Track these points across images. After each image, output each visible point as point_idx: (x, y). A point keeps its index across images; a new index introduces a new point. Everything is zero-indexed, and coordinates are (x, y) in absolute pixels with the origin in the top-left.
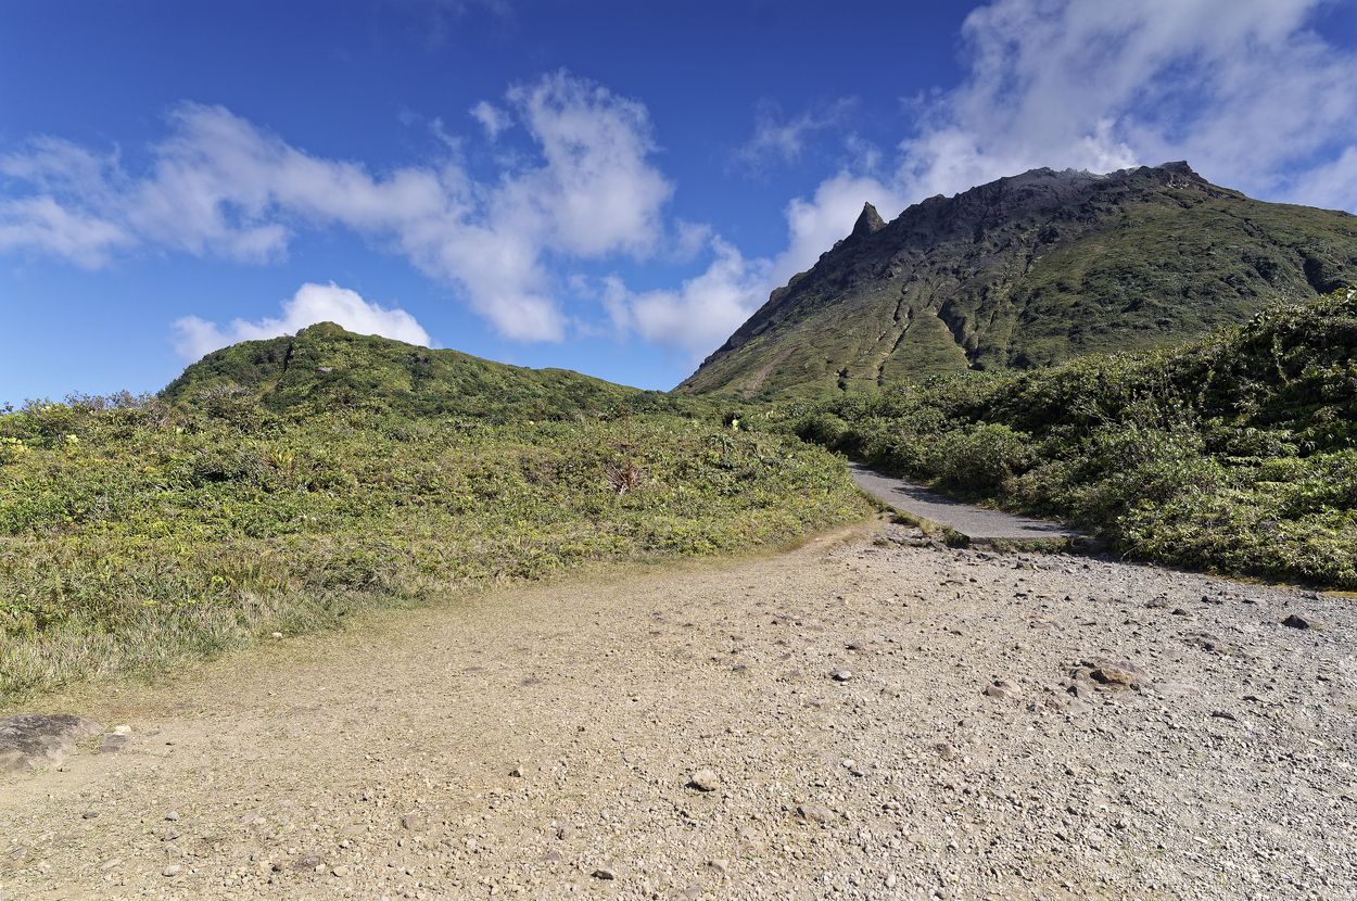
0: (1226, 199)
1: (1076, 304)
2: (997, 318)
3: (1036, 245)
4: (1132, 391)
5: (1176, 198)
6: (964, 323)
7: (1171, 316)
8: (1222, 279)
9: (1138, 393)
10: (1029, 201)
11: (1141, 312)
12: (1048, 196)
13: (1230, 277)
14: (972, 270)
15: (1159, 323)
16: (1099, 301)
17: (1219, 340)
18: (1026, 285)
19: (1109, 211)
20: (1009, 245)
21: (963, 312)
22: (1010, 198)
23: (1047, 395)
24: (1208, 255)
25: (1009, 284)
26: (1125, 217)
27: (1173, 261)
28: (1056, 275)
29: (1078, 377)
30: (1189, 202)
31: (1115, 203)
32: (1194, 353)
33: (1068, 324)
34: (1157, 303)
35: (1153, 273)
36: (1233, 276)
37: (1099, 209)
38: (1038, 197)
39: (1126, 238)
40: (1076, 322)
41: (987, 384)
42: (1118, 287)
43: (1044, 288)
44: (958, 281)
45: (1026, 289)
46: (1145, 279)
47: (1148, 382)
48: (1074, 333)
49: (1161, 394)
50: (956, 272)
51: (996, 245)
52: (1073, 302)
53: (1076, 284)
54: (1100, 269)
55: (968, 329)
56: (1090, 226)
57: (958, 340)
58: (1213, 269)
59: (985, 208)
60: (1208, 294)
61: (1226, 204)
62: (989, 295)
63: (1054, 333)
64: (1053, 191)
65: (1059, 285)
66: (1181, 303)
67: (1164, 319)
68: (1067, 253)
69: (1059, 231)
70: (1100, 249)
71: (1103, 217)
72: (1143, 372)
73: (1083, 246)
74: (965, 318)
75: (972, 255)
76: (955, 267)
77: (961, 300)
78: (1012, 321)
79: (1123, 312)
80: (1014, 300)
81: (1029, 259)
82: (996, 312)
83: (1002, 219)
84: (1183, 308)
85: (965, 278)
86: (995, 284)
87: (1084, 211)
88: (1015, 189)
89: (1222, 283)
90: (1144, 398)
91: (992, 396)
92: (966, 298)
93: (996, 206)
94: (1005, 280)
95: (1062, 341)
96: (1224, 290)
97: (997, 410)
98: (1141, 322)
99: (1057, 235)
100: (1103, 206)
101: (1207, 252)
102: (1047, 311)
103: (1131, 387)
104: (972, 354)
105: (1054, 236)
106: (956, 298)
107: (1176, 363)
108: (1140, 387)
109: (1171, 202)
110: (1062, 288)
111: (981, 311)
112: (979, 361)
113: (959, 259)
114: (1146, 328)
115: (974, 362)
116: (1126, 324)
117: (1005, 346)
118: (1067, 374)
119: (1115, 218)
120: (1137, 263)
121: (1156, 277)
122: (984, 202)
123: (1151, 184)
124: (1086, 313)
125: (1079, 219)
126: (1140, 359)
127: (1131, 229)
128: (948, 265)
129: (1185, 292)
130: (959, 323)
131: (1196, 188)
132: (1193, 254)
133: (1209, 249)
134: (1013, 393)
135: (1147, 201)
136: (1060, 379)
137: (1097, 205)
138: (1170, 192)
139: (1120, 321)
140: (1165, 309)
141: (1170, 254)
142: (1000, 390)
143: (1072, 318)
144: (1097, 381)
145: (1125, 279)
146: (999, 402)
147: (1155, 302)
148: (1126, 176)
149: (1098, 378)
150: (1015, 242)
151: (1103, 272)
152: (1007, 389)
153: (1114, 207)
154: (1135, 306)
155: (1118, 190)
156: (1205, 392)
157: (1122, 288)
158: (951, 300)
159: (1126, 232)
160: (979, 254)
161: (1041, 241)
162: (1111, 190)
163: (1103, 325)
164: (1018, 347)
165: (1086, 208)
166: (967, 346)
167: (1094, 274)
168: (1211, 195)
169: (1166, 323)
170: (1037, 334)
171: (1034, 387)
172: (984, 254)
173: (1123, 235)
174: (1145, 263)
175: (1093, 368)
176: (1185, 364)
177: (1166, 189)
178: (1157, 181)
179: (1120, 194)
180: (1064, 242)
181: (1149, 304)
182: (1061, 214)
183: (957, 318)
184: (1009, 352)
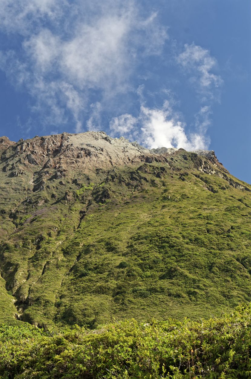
0: (243, 190)
1: (122, 266)
2: (48, 269)
3: (90, 203)
4: (161, 365)
5: (206, 182)
6: (16, 270)
7: (198, 287)
8: (238, 260)
9: (168, 369)
10: (87, 159)
11: (174, 280)
12: (103, 158)
13: (244, 259)
14: (30, 217)
15: (189, 293)
16: (140, 265)
17: (238, 319)
18: (78, 240)
19: (153, 183)
20: (64, 198)
21: (15, 257)
22: (69, 153)
23: (82, 362)
24: (228, 236)
25: (63, 237)
26: (165, 191)
27: (202, 237)
28: (106, 235)
29: (111, 344)
30: (216, 188)
31: (158, 176)
32: (218, 329)
33: (113, 284)
34: (188, 275)
35: (186, 246)
36: (246, 258)
37: (145, 179)
38: (94, 158)
39: (166, 210)
40: (120, 282)
41: (22, 341)
42: (155, 255)
43: (93, 246)
44: (14, 226)
45: (77, 244)
46: (179, 251)
47: (176, 357)
48: (118, 293)
49: (188, 371)
50: (13, 216)
51: (53, 196)
52: (118, 263)
53: (122, 247)
54: (144, 235)
55: (20, 277)
56: (136, 193)
57: (9, 287)
58: (232, 249)
59: (46, 159)
60: (227, 271)
61: (242, 195)
62: (43, 245)
63: (101, 291)
64: (108, 154)
65: (107, 244)
66: (207, 277)
67: (192, 290)
68: (116, 215)
69: (110, 192)
70: (144, 216)
71: (147, 186)
72: (174, 344)
73: (130, 211)
74: (17, 265)
75: (30, 202)
76: (13, 211)
77: (16, 246)
78: (62, 273)
79: (162, 278)
80: (66, 252)
81: (83, 214)
82: (48, 263)
83: (61, 172)
84: (208, 282)
85: (21, 224)
86: (49, 235)
87: (132, 178)
88: (75, 146)
89: (238, 263)
90: (172, 373)
91: (26, 356)
92: (21, 244)
93: (57, 158)
94: (59, 232)
95: (106, 300)
96: (240, 269)
97: (29, 373)
98: (174, 290)
99: (108, 196)
100: (149, 177)
101: (227, 234)
102: (96, 268)
103: (161, 361)
104: (22, 304)
105: (105, 197)
106: (11, 243)
107: (201, 338)
108: (168, 362)
109: (202, 184)
110: (111, 248)
111: (34, 260)
112: (27, 311)
113: (18, 204)
114: (178, 296)
115: (23, 311)
116: (162, 290)
117: (53, 298)
118: (102, 340)
119: (159, 191)
120: (173, 234)
121: (188, 249)
122: (46, 152)
123: (187, 165)
124: (130, 275)
125: (128, 185)
126: (171, 330)
127: (169, 203)
128: (7, 209)
129: (211, 267)
130: (11, 270)
131: (221, 176)
132: (217, 233)
133: (229, 231)
134: (48, 356)
135: (183, 180)
136: (96, 344)
137: (143, 175)
138: (201, 176)
139: (158, 287)
140: (194, 280)
141: (200, 230)
142: (35, 350)
143: (117, 279)
144: (130, 349)
145: (163, 247)
146: (32, 364)
147: (186, 273)
148: (167, 154)
149: (131, 347)
150: (70, 197)
151: (146, 238)
152: (42, 349)
153: (157, 180)
154: (170, 274)
155: (160, 165)
156: (226, 373)
157: (160, 256)
158: (5, 245)
159: (166, 204)
160: (37, 202)
161: (95, 200)
162: (155, 164)
163: (143, 288)
164: (65, 301)
165: (134, 176)
166: (17, 295)
167: (137, 238)
168: (231, 184)
169: (195, 293)
170: (85, 291)
171: (70, 350)
172: (41, 203)
173: (164, 207)
174: (180, 236)
175: (127, 335)
176: (210, 340)
177: (198, 173)
178: (192, 164)
179: (163, 169)
180: (114, 204)
181: (181, 274)
182: (113, 178)
183: (10, 264)
184: (58, 305)
